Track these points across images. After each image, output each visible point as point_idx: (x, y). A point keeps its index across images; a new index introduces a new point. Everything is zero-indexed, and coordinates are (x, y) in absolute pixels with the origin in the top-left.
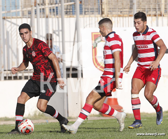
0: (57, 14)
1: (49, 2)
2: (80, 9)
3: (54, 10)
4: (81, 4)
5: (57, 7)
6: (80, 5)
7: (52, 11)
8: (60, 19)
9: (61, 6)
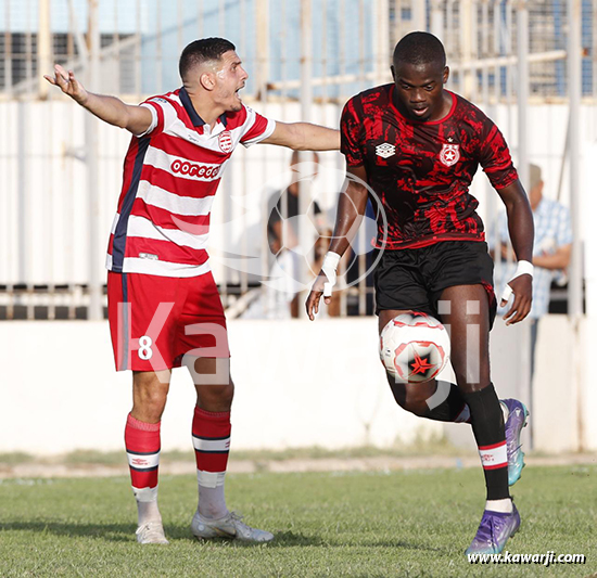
0: (504, 91)
1: (475, 49)
2: (584, 76)
3: (491, 77)
4: (588, 58)
5: (503, 69)
6: (583, 62)
7: (485, 80)
8: (514, 109)
9: (517, 66)
